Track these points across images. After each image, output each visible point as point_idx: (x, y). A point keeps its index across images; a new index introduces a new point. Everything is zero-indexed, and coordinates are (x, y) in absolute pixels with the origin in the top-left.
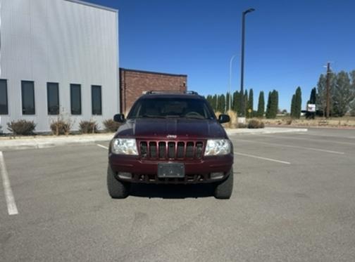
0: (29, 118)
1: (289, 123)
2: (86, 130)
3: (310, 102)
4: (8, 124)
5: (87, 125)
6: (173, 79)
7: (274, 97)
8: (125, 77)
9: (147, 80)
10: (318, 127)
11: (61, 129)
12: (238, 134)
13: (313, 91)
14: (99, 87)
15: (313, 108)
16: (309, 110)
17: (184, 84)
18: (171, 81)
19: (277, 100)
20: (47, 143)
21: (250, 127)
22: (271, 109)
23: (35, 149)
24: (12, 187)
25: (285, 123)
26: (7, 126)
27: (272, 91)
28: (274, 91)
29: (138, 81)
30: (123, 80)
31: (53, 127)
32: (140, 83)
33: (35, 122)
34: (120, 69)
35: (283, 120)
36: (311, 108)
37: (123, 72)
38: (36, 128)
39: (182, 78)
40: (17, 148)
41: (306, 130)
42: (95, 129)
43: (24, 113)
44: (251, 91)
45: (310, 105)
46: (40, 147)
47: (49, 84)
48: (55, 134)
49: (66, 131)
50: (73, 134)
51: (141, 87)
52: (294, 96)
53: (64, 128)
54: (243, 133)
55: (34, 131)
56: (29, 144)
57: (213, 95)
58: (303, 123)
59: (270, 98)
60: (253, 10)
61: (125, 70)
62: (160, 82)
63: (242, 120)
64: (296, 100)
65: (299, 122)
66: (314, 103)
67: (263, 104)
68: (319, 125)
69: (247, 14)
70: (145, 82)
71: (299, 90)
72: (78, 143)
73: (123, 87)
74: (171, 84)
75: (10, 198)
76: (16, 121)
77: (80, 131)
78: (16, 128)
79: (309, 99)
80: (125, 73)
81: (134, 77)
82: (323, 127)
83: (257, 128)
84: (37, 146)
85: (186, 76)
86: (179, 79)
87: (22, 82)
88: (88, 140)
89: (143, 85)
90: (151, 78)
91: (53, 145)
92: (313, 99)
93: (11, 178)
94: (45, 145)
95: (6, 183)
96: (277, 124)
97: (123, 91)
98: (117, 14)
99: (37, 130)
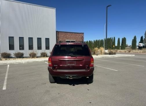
0: (21, 51)
1: (130, 52)
2: (43, 56)
3: (140, 42)
4: (14, 54)
5: (43, 54)
6: (78, 35)
7: (124, 40)
8: (59, 34)
9: (67, 35)
10: (142, 53)
11: (33, 56)
12: (103, 57)
13: (142, 38)
14: (48, 39)
15: (142, 45)
16: (140, 46)
17: (83, 37)
18: (77, 36)
19: (126, 41)
20: (26, 61)
21: (110, 54)
22: (123, 45)
23: (21, 64)
24: (8, 79)
25: (128, 52)
26: (13, 55)
27: (123, 38)
28: (124, 38)
29: (64, 36)
30: (58, 35)
31: (30, 55)
32: (65, 37)
33: (24, 53)
34: (57, 31)
35: (127, 50)
36: (141, 45)
37: (58, 32)
38: (24, 55)
39: (81, 34)
40: (15, 64)
41: (134, 55)
42: (46, 55)
43: (20, 49)
44: (114, 38)
45: (140, 44)
46: (23, 63)
47: (29, 38)
48: (31, 57)
49: (35, 56)
50: (37, 57)
51: (65, 38)
52: (133, 40)
53: (34, 55)
54: (105, 57)
55: (23, 56)
56: (20, 62)
57: (98, 40)
58: (135, 52)
59: (122, 41)
60: (111, 5)
61: (59, 32)
62: (73, 36)
63: (107, 51)
64: (134, 41)
65: (134, 51)
66: (142, 43)
67: (120, 43)
68: (143, 53)
69: (108, 7)
70: (67, 36)
71: (135, 37)
72: (38, 61)
73: (58, 38)
74: (77, 37)
75: (5, 83)
76: (17, 53)
77: (41, 56)
78: (17, 55)
79: (140, 41)
80: (59, 33)
81: (62, 34)
82: (144, 53)
83: (113, 54)
84: (22, 62)
85: (83, 33)
86: (80, 34)
87: (19, 37)
88: (41, 60)
89: (66, 37)
90: (69, 34)
91: (28, 62)
92: (142, 41)
93: (8, 76)
94: (25, 62)
95: (6, 78)
96: (124, 52)
97: (58, 40)
98: (55, 10)
99: (24, 56)
